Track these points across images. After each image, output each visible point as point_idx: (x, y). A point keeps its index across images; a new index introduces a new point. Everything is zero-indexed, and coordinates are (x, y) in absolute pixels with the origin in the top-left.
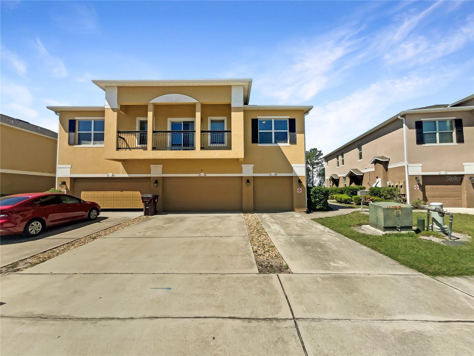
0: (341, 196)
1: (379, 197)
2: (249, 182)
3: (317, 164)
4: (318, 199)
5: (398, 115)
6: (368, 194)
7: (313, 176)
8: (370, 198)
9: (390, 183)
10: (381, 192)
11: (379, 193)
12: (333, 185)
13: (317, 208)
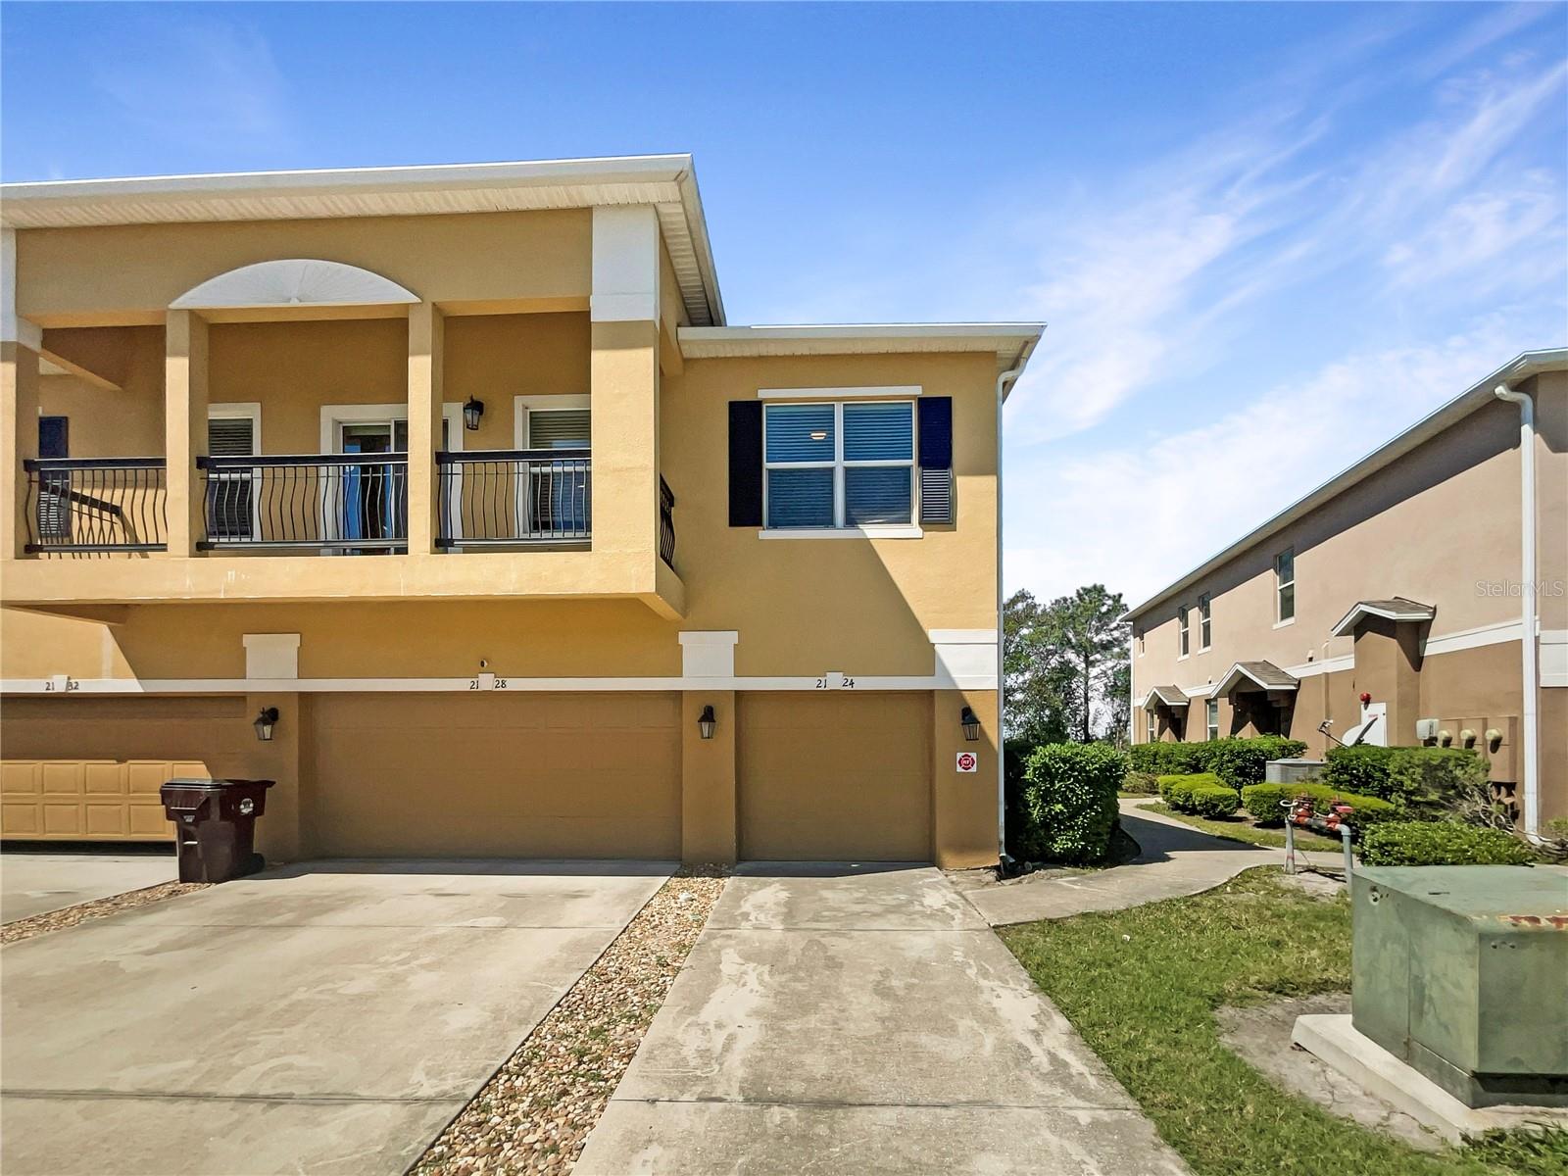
0: (1190, 783)
1: (1379, 797)
2: (714, 721)
3: (1106, 647)
4: (1060, 806)
5: (1495, 381)
6: (1316, 774)
7: (1086, 694)
8: (1338, 808)
9: (1431, 727)
10: (1391, 768)
11: (1378, 775)
12: (1161, 732)
13: (1057, 848)
